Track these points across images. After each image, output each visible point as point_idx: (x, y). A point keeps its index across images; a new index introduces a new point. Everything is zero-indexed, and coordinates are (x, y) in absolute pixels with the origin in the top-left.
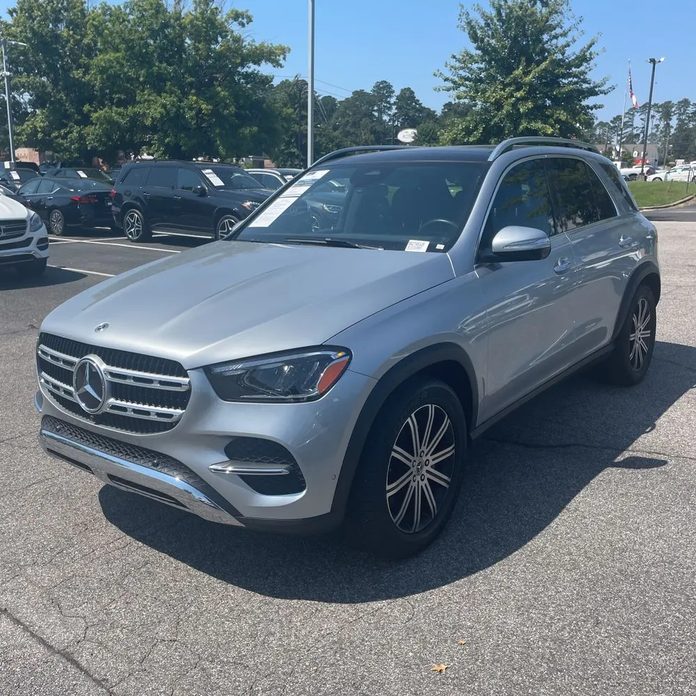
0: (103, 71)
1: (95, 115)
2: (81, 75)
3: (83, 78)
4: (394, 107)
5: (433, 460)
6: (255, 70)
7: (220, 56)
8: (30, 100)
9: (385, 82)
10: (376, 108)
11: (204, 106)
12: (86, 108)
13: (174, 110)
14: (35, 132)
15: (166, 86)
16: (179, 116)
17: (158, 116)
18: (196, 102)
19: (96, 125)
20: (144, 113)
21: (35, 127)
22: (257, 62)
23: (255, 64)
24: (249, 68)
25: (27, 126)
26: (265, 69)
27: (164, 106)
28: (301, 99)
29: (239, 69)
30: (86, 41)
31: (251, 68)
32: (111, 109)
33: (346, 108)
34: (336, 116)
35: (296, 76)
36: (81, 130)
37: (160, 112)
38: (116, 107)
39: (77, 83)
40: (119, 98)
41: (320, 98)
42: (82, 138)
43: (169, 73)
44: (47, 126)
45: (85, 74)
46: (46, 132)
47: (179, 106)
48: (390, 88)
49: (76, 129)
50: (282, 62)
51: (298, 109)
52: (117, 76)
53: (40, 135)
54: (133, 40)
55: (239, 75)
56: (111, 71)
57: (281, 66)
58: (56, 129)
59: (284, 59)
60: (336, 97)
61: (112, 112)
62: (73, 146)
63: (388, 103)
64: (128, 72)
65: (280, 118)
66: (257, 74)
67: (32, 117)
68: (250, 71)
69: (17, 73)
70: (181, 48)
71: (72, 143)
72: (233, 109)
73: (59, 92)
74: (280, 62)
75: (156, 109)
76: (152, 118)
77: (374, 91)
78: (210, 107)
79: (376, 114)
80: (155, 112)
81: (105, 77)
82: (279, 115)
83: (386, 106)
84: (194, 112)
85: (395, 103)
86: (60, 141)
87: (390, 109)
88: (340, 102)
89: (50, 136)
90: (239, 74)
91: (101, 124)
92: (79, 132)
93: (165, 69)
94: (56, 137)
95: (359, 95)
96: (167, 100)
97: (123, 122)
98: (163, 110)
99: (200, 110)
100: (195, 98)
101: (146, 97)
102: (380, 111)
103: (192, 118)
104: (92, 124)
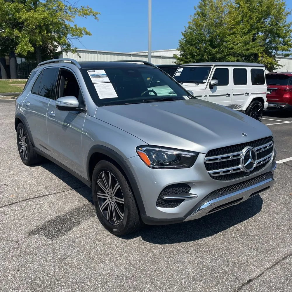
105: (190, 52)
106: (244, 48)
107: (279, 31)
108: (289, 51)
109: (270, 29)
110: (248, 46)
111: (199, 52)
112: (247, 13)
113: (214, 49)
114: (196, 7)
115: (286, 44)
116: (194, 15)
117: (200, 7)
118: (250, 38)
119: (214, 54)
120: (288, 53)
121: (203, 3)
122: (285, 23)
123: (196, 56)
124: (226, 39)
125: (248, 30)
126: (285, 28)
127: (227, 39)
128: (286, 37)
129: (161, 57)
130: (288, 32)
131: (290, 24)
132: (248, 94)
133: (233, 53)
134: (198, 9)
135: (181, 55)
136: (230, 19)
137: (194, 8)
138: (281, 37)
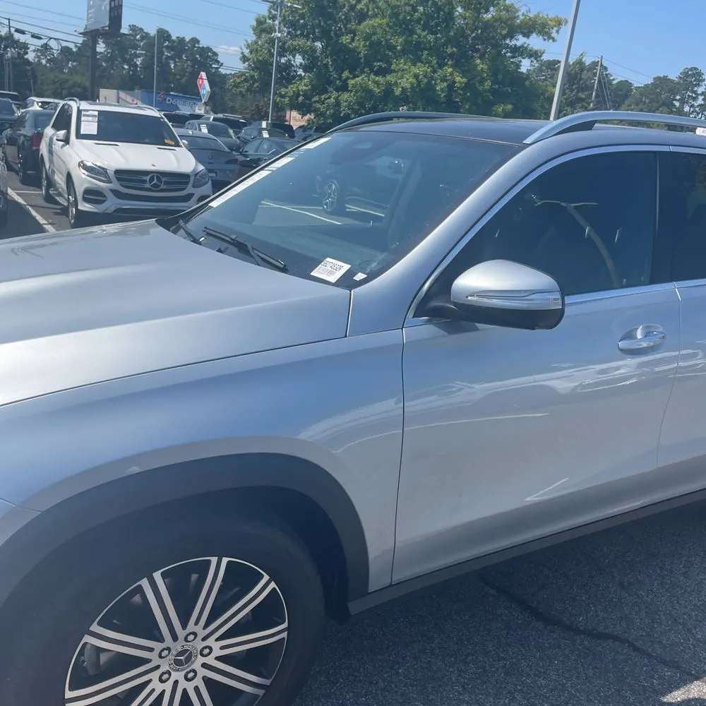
0: (367, 37)
1: (351, 82)
2: (349, 41)
3: (350, 43)
4: (701, 98)
5: (222, 648)
6: (525, 43)
7: (487, 26)
8: (301, 64)
9: (696, 69)
10: (678, 97)
11: (458, 79)
12: (346, 74)
13: (426, 80)
14: (297, 95)
15: (422, 55)
16: (430, 87)
17: (408, 86)
18: (451, 74)
19: (351, 92)
20: (396, 83)
21: (298, 90)
22: (527, 35)
23: (524, 36)
24: (517, 40)
25: (291, 89)
26: (535, 42)
27: (416, 76)
28: (581, 79)
29: (508, 41)
30: (359, 7)
31: (520, 41)
32: (368, 76)
33: (642, 95)
34: (629, 103)
35: (582, 55)
36: (339, 96)
37: (411, 83)
38: (374, 75)
39: (344, 49)
40: (380, 66)
41: (615, 82)
42: (338, 103)
43: (430, 42)
44: (309, 90)
45: (353, 40)
46: (307, 96)
47: (432, 76)
48: (700, 76)
49: (335, 94)
50: (554, 35)
51: (575, 91)
52: (379, 43)
53: (301, 99)
54: (399, 6)
55: (507, 48)
56: (375, 38)
57: (554, 40)
58: (317, 94)
59: (557, 32)
60: (632, 82)
61: (369, 80)
62: (328, 112)
63: (695, 92)
64: (390, 39)
65: (542, 97)
66: (526, 48)
67: (298, 80)
68: (519, 44)
69: (294, 37)
70: (450, 17)
71: (328, 108)
72: (488, 84)
73: (327, 57)
74: (552, 35)
75: (407, 79)
76: (402, 88)
77: (680, 78)
78: (465, 80)
79: (677, 104)
80: (406, 82)
81: (367, 43)
82: (543, 94)
83: (691, 96)
84: (445, 84)
85: (702, 94)
86: (318, 106)
87: (695, 99)
88: (637, 88)
89: (311, 100)
90: (507, 46)
91: (357, 92)
92: (336, 99)
93: (425, 37)
94: (315, 102)
95: (662, 81)
96: (420, 69)
97: (377, 90)
98: (414, 81)
99: (454, 82)
100: (450, 70)
101: (401, 66)
102: (682, 102)
103: (442, 90)
104: (348, 91)
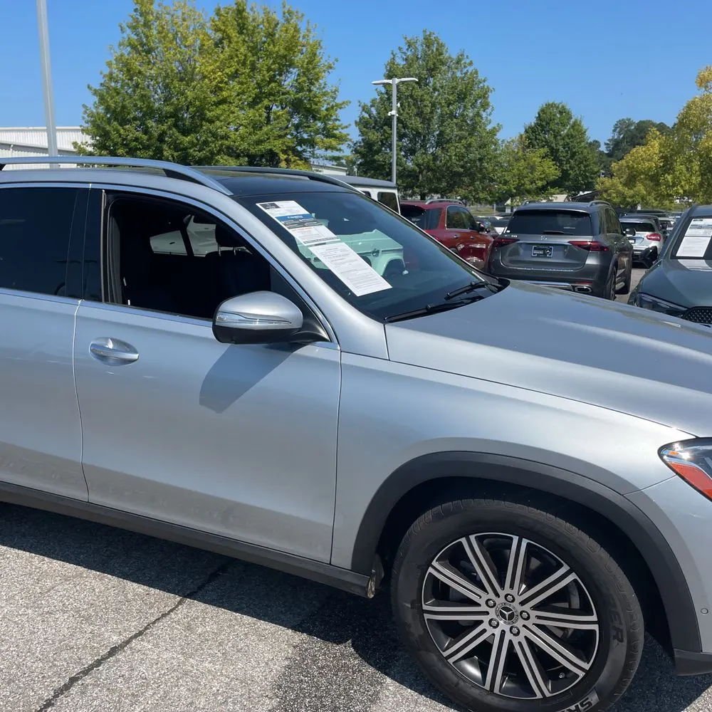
105: (124, 140)
106: (255, 138)
107: (317, 105)
108: (340, 150)
109: (298, 98)
110: (260, 135)
111: (148, 140)
112: (245, 56)
113: (187, 136)
114: (124, 25)
115: (329, 134)
116: (120, 45)
117: (134, 28)
118: (260, 116)
119: (185, 149)
120: (336, 154)
121: (142, 20)
122: (324, 88)
123: (140, 149)
124: (209, 114)
125: (254, 96)
126: (326, 98)
127: (213, 113)
128: (329, 120)
129: (10, 145)
130: (332, 107)
131: (336, 91)
132: (378, 252)
133: (228, 147)
134: (129, 31)
135: (94, 145)
136: (212, 67)
137: (119, 28)
138: (319, 119)
